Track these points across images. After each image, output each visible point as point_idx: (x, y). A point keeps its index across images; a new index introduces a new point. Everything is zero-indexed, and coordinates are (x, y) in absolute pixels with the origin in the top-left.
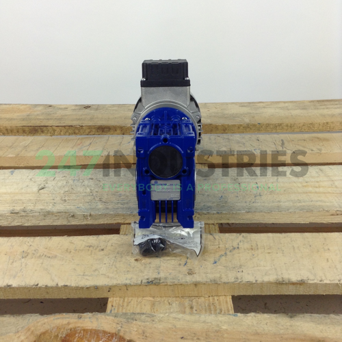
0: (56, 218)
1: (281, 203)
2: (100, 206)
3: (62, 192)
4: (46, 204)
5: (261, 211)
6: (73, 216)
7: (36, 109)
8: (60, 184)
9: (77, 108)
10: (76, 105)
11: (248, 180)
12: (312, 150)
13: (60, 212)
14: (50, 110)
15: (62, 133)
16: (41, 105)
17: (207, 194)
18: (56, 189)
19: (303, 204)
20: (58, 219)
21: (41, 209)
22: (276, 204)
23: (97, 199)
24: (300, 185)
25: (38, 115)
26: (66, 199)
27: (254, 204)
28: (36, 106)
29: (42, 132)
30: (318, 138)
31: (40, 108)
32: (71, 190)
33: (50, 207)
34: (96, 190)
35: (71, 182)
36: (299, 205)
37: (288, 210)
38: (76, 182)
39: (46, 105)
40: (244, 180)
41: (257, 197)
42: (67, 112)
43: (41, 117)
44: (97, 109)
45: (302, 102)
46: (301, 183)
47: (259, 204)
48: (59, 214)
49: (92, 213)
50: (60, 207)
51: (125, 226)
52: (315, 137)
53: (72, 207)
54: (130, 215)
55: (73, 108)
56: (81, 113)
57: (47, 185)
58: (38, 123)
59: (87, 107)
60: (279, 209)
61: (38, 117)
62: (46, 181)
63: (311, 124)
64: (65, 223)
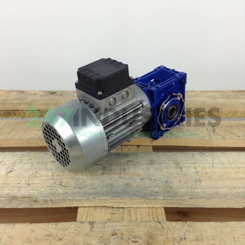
0: (20, 202)
1: (219, 190)
2: (60, 190)
3: (27, 176)
4: (12, 189)
5: (203, 198)
6: (35, 201)
7: (11, 94)
8: (26, 167)
9: (44, 93)
10: (44, 91)
11: (188, 165)
12: (239, 137)
13: (24, 197)
14: (22, 95)
15: (31, 116)
16: (15, 91)
17: (153, 178)
18: (22, 172)
19: (238, 190)
20: (22, 203)
21: (8, 194)
22: (214, 190)
23: (58, 183)
24: (232, 171)
25: (12, 100)
26: (30, 183)
27: (196, 190)
28: (11, 91)
29: (15, 115)
30: (242, 125)
31: (14, 94)
32: (35, 173)
33: (15, 191)
34: (58, 173)
35: (35, 165)
36: (234, 191)
37: (226, 196)
38: (40, 165)
39: (19, 91)
40: (185, 165)
41: (197, 183)
42: (36, 98)
43: (14, 102)
44: (61, 95)
45: (225, 92)
46: (233, 168)
47: (200, 190)
48: (23, 199)
49: (53, 198)
50: (24, 192)
51: (82, 208)
52: (240, 124)
53: (35, 191)
54: (87, 200)
55: (42, 94)
56: (47, 98)
57: (14, 168)
58: (11, 107)
59: (53, 93)
60: (217, 195)
61: (12, 102)
62: (14, 164)
63: (235, 111)
64: (28, 206)
